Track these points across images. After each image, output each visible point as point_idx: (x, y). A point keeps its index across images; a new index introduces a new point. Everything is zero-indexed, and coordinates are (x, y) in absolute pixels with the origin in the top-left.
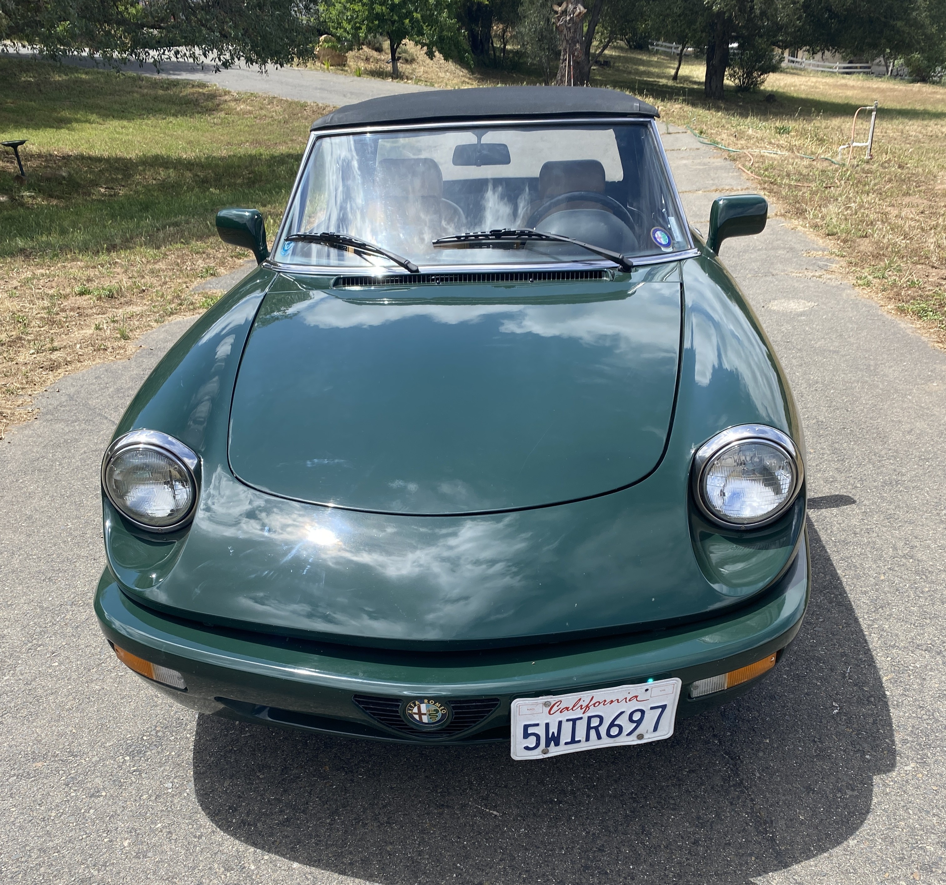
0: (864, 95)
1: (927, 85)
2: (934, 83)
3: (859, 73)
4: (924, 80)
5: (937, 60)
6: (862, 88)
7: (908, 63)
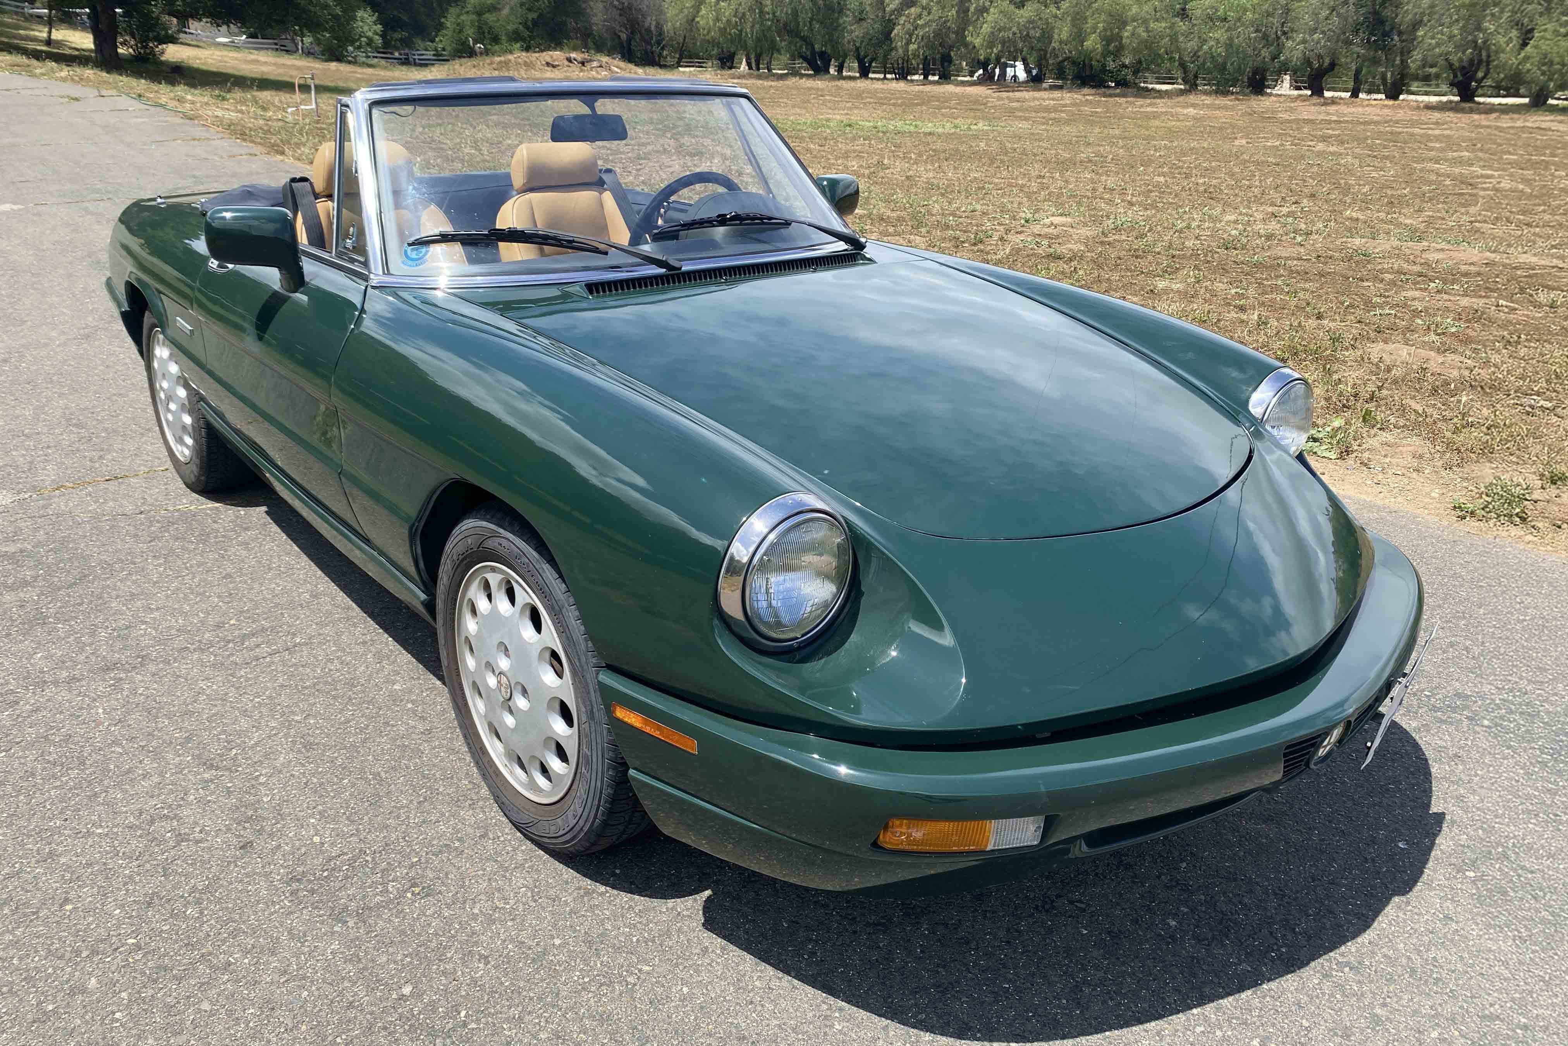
0: (281, 71)
1: (343, 64)
2: (350, 62)
3: (267, 49)
4: (339, 59)
5: (347, 40)
6: (275, 64)
7: (318, 42)
